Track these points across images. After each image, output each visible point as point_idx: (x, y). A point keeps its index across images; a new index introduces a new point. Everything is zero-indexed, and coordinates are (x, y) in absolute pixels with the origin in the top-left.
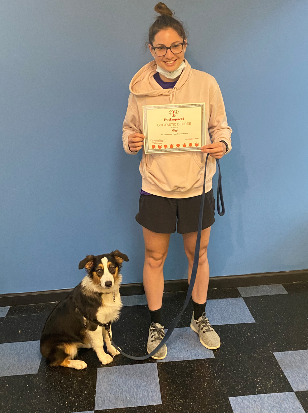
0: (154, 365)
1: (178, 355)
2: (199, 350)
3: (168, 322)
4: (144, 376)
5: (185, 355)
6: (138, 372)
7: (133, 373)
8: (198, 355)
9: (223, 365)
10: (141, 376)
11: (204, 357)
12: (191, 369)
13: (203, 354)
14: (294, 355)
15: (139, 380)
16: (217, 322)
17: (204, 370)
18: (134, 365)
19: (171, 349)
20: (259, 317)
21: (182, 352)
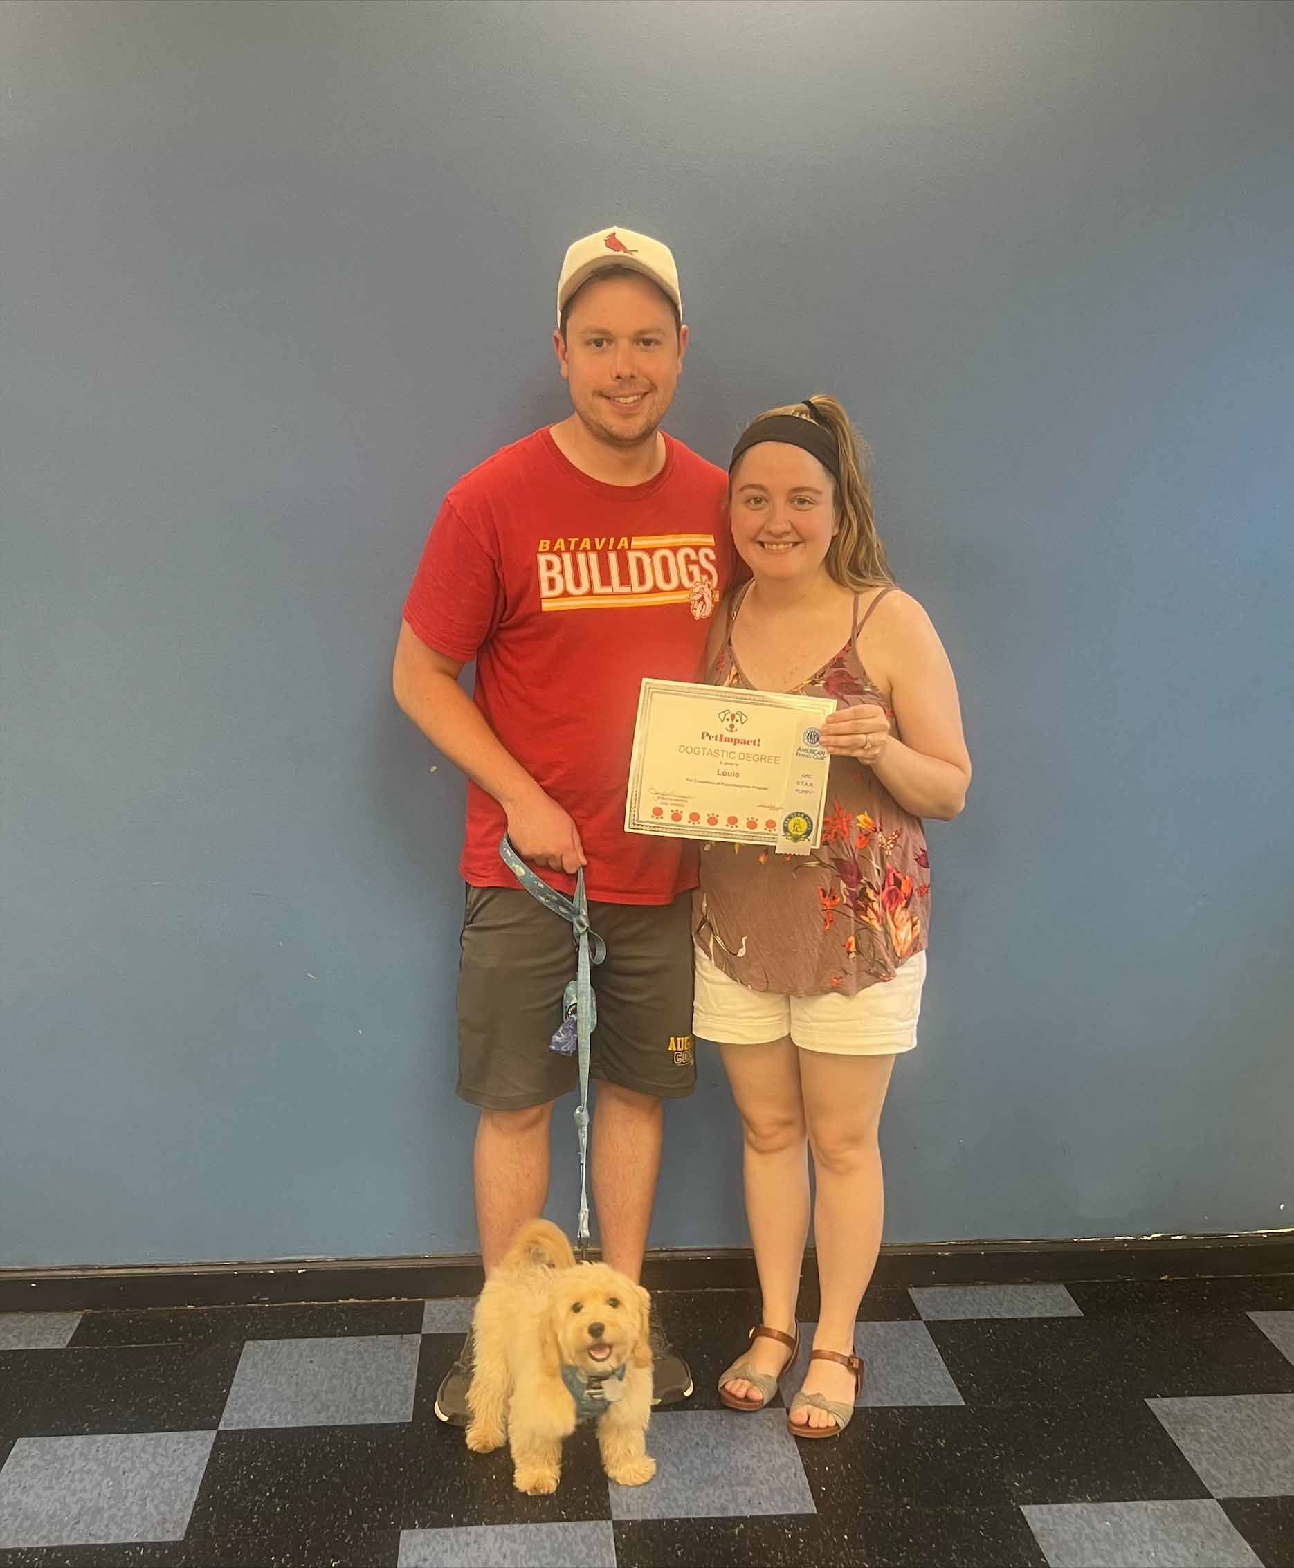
0: (601, 1530)
1: (687, 1499)
2: (762, 1487)
5: (711, 1499)
8: (760, 1503)
9: (846, 1537)
11: (778, 1508)
12: (734, 1546)
13: (778, 1498)
17: (777, 1553)
21: (703, 1491)
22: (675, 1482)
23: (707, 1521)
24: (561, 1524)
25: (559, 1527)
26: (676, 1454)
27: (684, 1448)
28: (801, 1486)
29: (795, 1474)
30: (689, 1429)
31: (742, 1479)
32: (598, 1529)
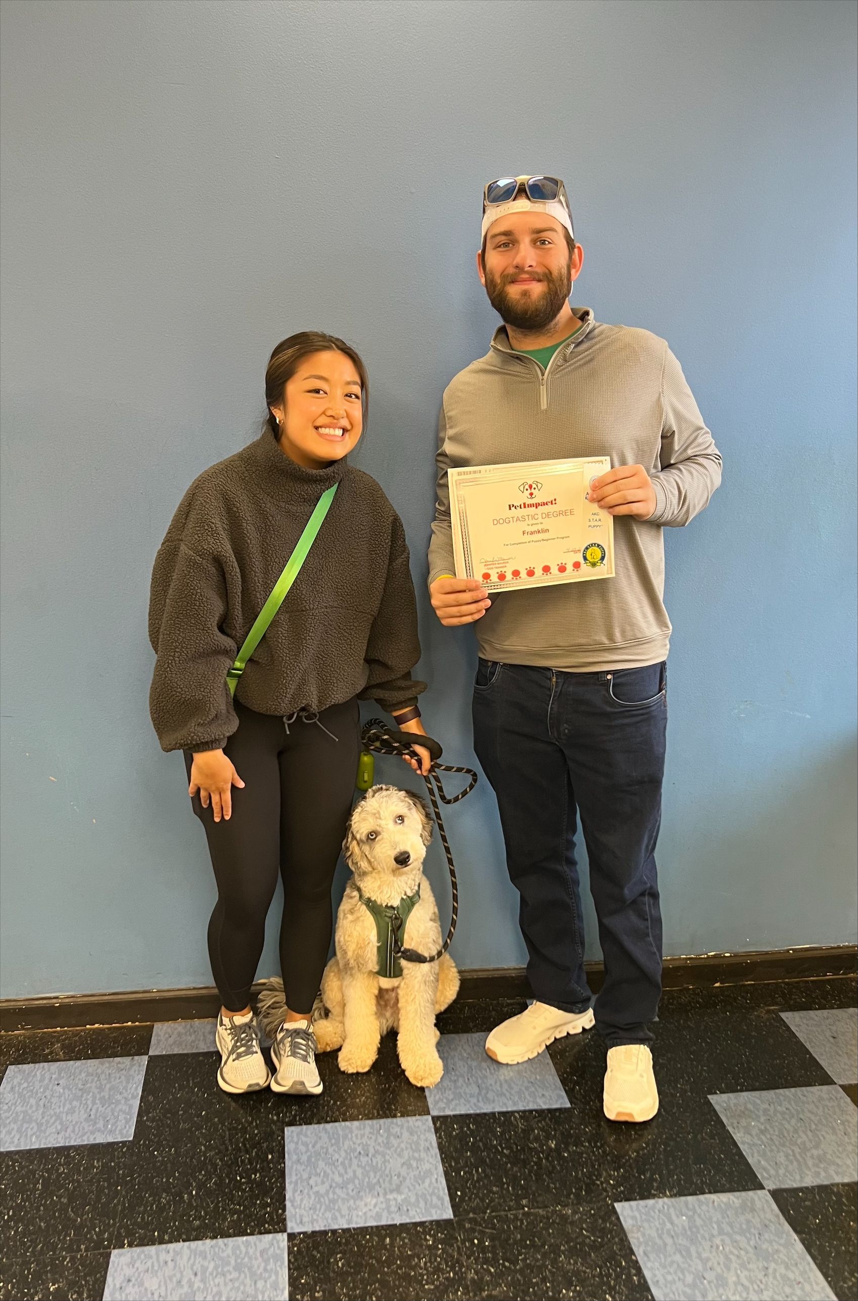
0: (278, 1242)
1: (349, 1208)
2: (410, 1194)
3: (332, 1102)
4: (246, 1277)
5: (369, 1207)
6: (228, 1264)
7: (216, 1268)
8: (408, 1210)
9: (476, 1241)
10: (238, 1279)
11: (423, 1214)
12: (385, 1255)
13: (422, 1204)
14: (672, 1210)
15: (231, 1290)
16: (465, 1105)
17: (420, 1259)
18: (220, 1241)
19: (331, 1187)
20: (580, 1089)
21: (362, 1200)
22: (339, 1192)
23: (363, 1230)
24: (245, 1238)
25: (243, 1242)
26: (343, 1163)
27: (349, 1158)
28: (441, 1190)
29: (437, 1179)
30: (354, 1139)
31: (394, 1186)
32: (275, 1242)
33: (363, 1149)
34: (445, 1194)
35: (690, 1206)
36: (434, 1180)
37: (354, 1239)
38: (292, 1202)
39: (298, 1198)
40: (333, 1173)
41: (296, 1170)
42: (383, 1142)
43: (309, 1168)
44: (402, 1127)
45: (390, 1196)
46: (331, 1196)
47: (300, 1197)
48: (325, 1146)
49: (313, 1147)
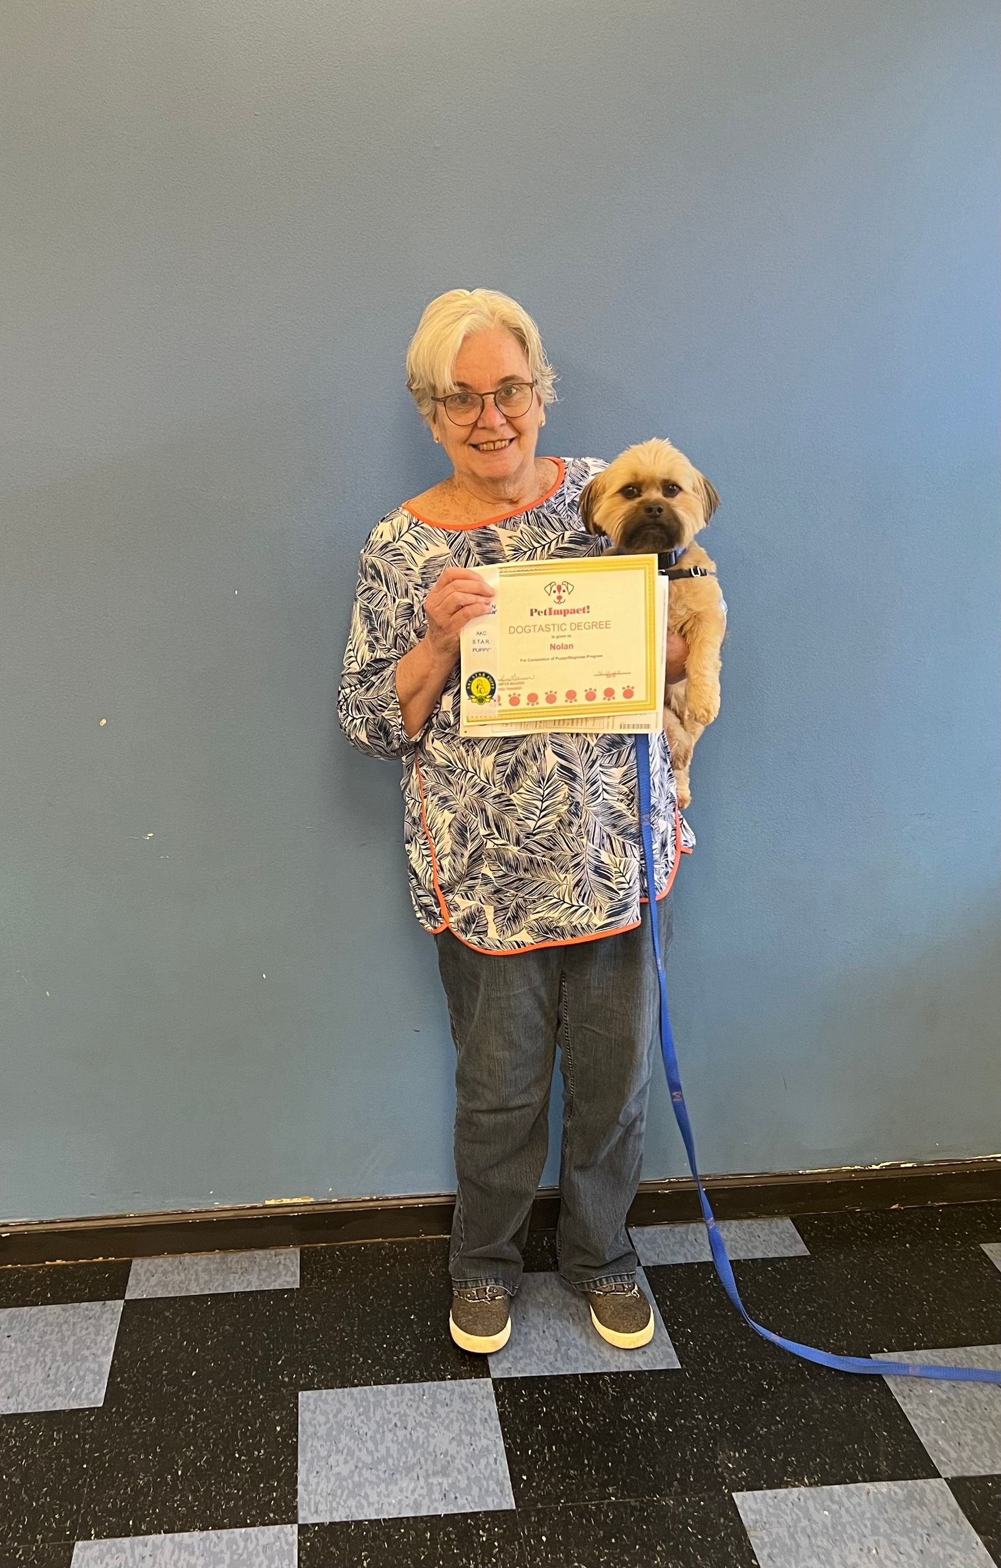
0: (285, 1536)
1: (379, 1494)
2: (460, 1477)
5: (405, 1494)
8: (456, 1498)
9: (544, 1538)
11: (476, 1501)
12: (424, 1553)
13: (475, 1491)
14: (810, 1503)
16: (538, 1365)
17: (468, 1560)
18: (213, 1534)
19: (356, 1467)
20: (695, 1345)
21: (396, 1484)
22: (366, 1473)
23: (396, 1522)
24: (243, 1530)
25: (241, 1535)
26: (373, 1438)
27: (381, 1431)
28: (501, 1474)
29: (496, 1459)
31: (439, 1468)
32: (282, 1535)
33: (400, 1420)
34: (505, 1478)
35: (836, 1498)
36: (492, 1461)
37: (384, 1534)
38: (306, 1485)
39: (313, 1481)
40: (360, 1450)
41: (312, 1445)
42: (426, 1411)
43: (329, 1443)
44: (453, 1392)
45: (434, 1480)
46: (356, 1478)
47: (316, 1480)
48: (350, 1415)
49: (335, 1416)
